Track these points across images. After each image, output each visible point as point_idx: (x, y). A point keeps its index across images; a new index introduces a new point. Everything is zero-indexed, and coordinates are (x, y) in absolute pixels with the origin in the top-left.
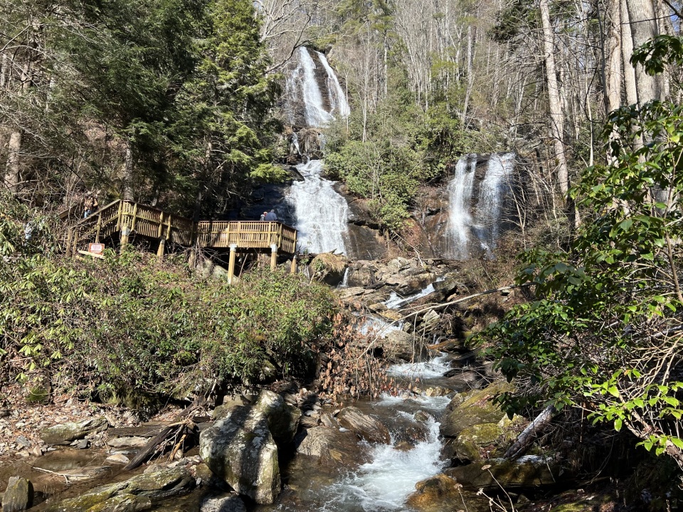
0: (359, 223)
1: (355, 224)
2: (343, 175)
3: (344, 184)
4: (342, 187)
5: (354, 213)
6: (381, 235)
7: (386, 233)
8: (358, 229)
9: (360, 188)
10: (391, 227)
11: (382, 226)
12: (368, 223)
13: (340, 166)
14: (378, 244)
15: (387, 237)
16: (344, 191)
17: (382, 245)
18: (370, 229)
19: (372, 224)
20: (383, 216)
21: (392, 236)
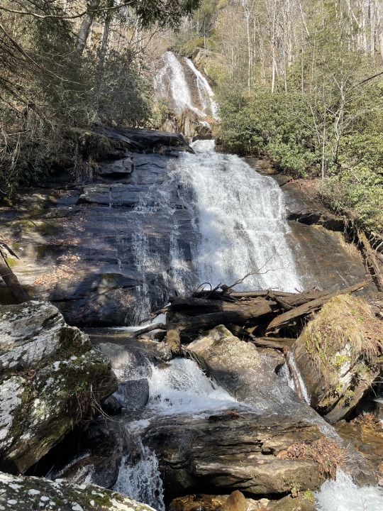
0: (308, 220)
1: (301, 221)
2: (261, 144)
3: (261, 159)
4: (260, 162)
5: (298, 201)
6: (349, 241)
7: (362, 237)
8: (308, 230)
9: (298, 163)
10: (372, 224)
11: (350, 223)
12: (324, 218)
13: (254, 130)
14: (349, 258)
15: (367, 245)
16: (264, 168)
17: (356, 259)
18: (327, 231)
19: (333, 220)
20: (353, 205)
21: (374, 244)
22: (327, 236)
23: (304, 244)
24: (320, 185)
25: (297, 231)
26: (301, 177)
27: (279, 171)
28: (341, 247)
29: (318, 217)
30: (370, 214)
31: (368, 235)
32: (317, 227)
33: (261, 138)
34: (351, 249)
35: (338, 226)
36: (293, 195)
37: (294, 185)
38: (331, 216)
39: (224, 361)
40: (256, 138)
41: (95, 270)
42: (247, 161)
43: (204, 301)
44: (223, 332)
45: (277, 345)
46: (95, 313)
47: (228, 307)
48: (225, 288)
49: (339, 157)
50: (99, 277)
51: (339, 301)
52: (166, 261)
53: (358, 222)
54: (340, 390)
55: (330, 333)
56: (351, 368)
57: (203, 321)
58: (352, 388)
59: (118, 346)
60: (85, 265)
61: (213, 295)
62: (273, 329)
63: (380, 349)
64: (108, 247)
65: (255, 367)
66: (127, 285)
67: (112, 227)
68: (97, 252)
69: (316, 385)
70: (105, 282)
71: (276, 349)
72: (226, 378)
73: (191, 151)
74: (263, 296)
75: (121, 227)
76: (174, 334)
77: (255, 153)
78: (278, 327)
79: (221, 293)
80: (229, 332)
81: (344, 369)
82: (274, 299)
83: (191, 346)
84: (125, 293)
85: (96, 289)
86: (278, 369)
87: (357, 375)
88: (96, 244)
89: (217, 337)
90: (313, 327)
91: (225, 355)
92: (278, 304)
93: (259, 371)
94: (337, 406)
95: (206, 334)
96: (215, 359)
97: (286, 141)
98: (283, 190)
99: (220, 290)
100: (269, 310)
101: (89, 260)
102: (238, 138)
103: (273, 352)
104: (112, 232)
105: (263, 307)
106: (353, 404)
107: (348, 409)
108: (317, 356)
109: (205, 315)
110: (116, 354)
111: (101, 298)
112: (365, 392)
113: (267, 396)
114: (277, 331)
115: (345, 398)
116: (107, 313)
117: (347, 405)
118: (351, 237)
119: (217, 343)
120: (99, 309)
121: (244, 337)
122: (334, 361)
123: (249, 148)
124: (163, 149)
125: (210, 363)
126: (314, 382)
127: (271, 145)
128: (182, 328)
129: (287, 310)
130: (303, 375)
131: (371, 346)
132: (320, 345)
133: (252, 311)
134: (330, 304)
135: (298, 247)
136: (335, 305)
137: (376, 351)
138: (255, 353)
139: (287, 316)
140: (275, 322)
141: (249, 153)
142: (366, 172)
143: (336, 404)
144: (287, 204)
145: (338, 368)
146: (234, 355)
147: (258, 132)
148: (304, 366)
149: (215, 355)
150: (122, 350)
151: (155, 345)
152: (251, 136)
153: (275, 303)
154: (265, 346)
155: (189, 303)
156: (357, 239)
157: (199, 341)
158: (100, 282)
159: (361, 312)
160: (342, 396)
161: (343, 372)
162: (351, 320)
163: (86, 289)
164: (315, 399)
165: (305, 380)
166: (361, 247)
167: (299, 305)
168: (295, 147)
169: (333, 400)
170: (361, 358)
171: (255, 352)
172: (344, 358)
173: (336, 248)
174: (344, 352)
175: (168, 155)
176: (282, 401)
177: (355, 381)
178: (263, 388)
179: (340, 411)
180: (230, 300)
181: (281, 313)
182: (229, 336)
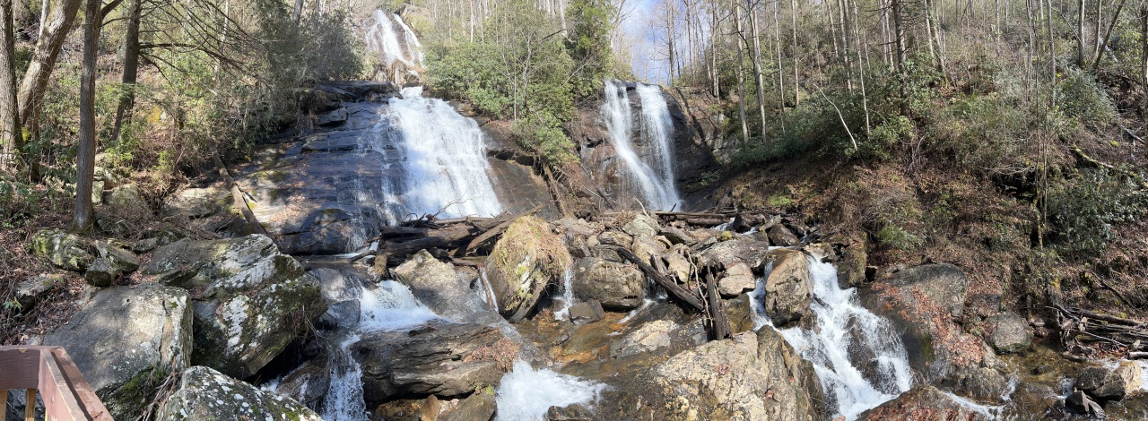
0: (504, 156)
1: (498, 156)
2: (462, 89)
3: (463, 102)
4: (461, 106)
5: (495, 140)
6: (537, 173)
7: (547, 170)
8: (504, 165)
9: (493, 105)
10: (554, 160)
11: (538, 159)
12: (517, 155)
13: (456, 76)
14: (537, 188)
15: (551, 177)
16: (466, 111)
17: (543, 188)
18: (519, 165)
19: (524, 156)
20: (539, 144)
21: (556, 175)
22: (519, 170)
23: (500, 177)
24: (512, 126)
25: (494, 165)
26: (497, 118)
27: (478, 112)
28: (531, 179)
29: (512, 154)
30: (552, 152)
31: (551, 169)
32: (511, 162)
33: (462, 84)
34: (539, 180)
35: (528, 161)
36: (491, 134)
37: (492, 126)
38: (522, 153)
39: (426, 281)
40: (457, 83)
41: (317, 207)
42: (450, 104)
43: (411, 229)
44: (425, 255)
45: (472, 263)
46: (319, 242)
47: (432, 233)
48: (430, 217)
49: (528, 102)
50: (321, 213)
51: (522, 222)
52: (379, 196)
53: (544, 158)
54: (522, 295)
55: (514, 248)
56: (530, 276)
57: (408, 247)
58: (531, 292)
59: (333, 271)
60: (309, 204)
61: (419, 224)
62: (472, 250)
63: (550, 257)
64: (328, 187)
65: (452, 284)
66: (344, 218)
67: (330, 169)
68: (318, 192)
69: (504, 293)
70: (326, 216)
71: (471, 266)
72: (426, 296)
73: (401, 97)
74: (463, 222)
75: (338, 169)
76: (382, 260)
77: (458, 97)
78: (475, 247)
79: (427, 222)
80: (430, 255)
81: (524, 277)
82: (472, 224)
83: (398, 269)
84: (345, 224)
85: (319, 223)
86: (472, 285)
87: (534, 280)
88: (318, 185)
89: (420, 260)
90: (501, 244)
91: (427, 276)
92: (475, 228)
93: (455, 287)
94: (521, 308)
95: (411, 259)
96: (418, 280)
97: (483, 86)
98: (483, 130)
99: (425, 219)
100: (467, 233)
101: (312, 199)
102: (442, 84)
103: (469, 269)
104: (331, 173)
105: (462, 231)
106: (532, 304)
107: (528, 309)
108: (504, 269)
109: (410, 242)
110: (333, 278)
111: (324, 231)
112: (541, 293)
113: (462, 309)
114: (475, 251)
115: (526, 301)
116: (329, 243)
117: (528, 306)
118: (539, 171)
119: (420, 265)
120: (322, 240)
121: (444, 259)
122: (517, 271)
123: (452, 93)
124: (374, 97)
125: (414, 283)
126: (502, 291)
127: (471, 90)
128: (389, 254)
129: (483, 233)
130: (493, 286)
131: (544, 255)
132: (506, 259)
133: (452, 236)
134: (514, 224)
135: (495, 179)
136: (518, 225)
137: (548, 260)
138: (453, 272)
139: (483, 238)
140: (473, 244)
141: (453, 98)
142: (549, 116)
143: (519, 306)
144: (486, 142)
145: (520, 276)
146: (434, 275)
147: (460, 78)
148: (494, 278)
149: (418, 276)
150: (337, 275)
151: (366, 269)
152: (453, 82)
153: (472, 227)
154: (462, 265)
155: (398, 232)
156: (543, 172)
157: (404, 265)
158: (322, 217)
159: (539, 229)
160: (524, 299)
161: (524, 279)
162: (530, 236)
163: (310, 223)
164: (502, 304)
165: (494, 291)
166: (546, 178)
167: (492, 227)
168: (492, 91)
169: (517, 303)
170: (536, 267)
171: (453, 270)
172: (524, 268)
173: (527, 179)
174: (524, 263)
175: (379, 102)
176: (475, 311)
177: (533, 285)
178: (458, 302)
179: (523, 311)
180: (435, 227)
181: (478, 235)
182: (431, 259)
